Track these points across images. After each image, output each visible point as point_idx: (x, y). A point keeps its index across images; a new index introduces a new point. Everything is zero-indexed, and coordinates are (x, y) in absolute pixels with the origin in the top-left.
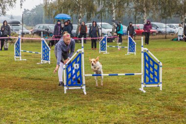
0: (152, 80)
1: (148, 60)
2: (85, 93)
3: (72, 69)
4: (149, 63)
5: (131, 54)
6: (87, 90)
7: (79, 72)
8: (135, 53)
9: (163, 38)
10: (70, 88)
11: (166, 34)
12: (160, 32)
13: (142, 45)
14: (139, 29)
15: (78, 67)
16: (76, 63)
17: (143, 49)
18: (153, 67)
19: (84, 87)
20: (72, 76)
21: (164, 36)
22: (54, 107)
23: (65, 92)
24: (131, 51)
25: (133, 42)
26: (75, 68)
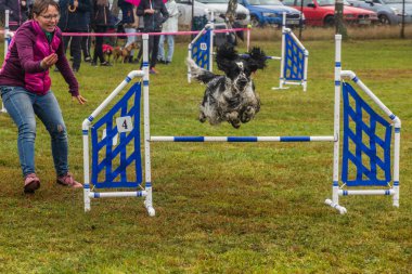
0: (367, 173)
1: (357, 110)
2: (152, 211)
3: (112, 132)
4: (357, 117)
5: (292, 88)
6: (156, 203)
7: (132, 142)
8: (304, 84)
9: (392, 37)
10: (102, 194)
11: (404, 23)
12: (383, 18)
13: (338, 59)
14: (314, 6)
15: (130, 128)
16: (123, 114)
17: (339, 73)
18: (371, 132)
19: (147, 192)
20: (110, 156)
21: (397, 29)
22: (57, 254)
23: (87, 207)
24: (290, 79)
25: (299, 49)
26: (121, 129)
